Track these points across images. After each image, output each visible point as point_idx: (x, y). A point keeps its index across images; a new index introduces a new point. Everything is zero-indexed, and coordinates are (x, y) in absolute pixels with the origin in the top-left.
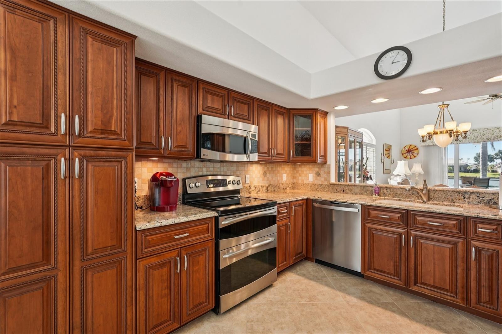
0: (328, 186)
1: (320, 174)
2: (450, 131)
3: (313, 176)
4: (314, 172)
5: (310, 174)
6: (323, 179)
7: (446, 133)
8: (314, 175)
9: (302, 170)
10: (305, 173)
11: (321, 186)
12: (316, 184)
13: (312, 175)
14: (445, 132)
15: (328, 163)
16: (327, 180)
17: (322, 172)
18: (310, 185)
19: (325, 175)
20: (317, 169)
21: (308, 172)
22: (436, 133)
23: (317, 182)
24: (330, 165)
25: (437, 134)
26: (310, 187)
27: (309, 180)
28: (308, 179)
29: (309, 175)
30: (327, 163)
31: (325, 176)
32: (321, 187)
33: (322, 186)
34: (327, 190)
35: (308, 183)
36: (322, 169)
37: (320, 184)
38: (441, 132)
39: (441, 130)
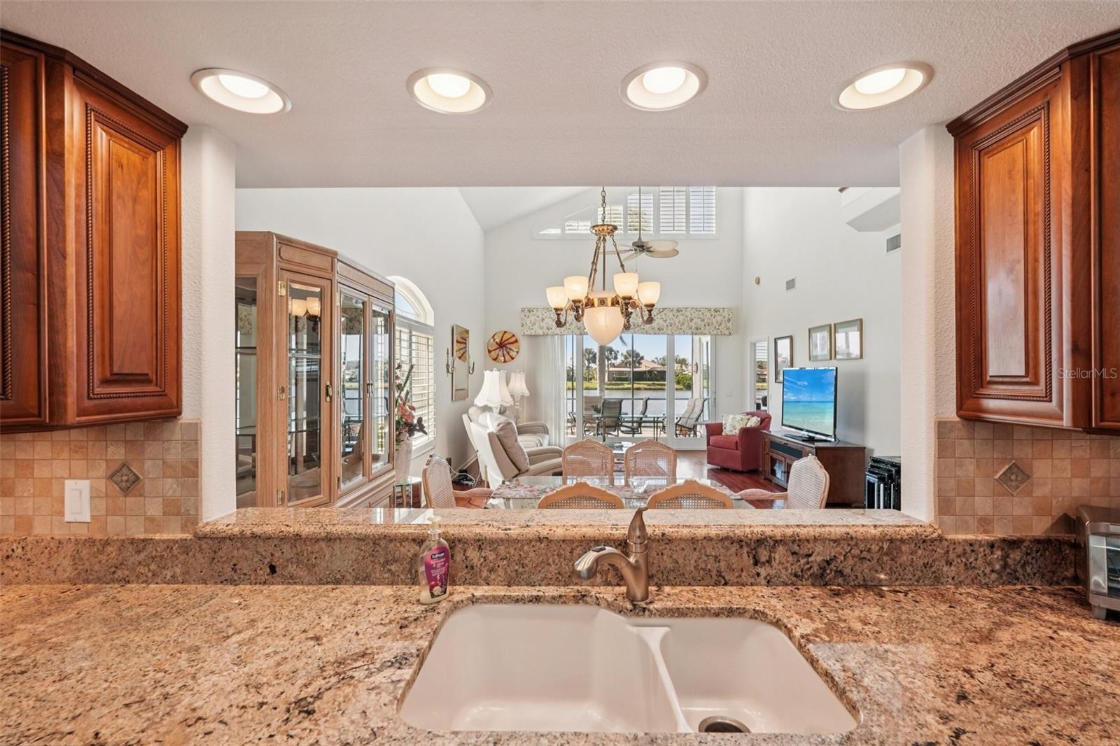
0: (185, 547)
1: (137, 478)
2: (624, 298)
3: (92, 488)
4: (101, 470)
5: (70, 478)
6: (154, 508)
7: (613, 304)
8: (102, 485)
9: (20, 456)
10: (41, 472)
11: (139, 552)
12: (107, 543)
13: (85, 485)
14: (609, 302)
15: (187, 416)
16: (178, 514)
17: (148, 464)
18: (70, 548)
19: (169, 481)
20: (117, 453)
21: (59, 468)
22: (590, 304)
23: (116, 527)
24: (195, 428)
25: (593, 305)
26: (66, 562)
27: (68, 518)
28: (62, 514)
29: (69, 484)
30: (180, 413)
31: (170, 487)
32: (142, 556)
33: (150, 548)
34: (178, 570)
35: (59, 534)
36: (152, 448)
37: (132, 542)
38: (602, 302)
39: (603, 295)
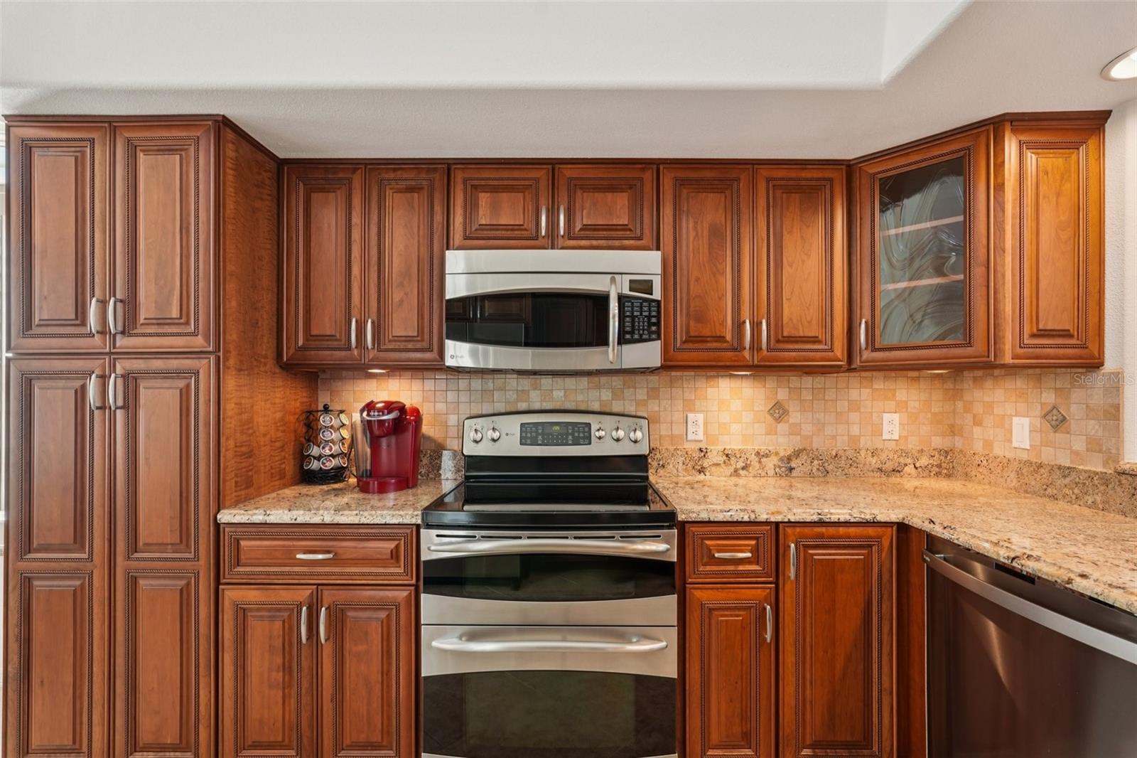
0: (1105, 479)
1: (1064, 419)
3: (1031, 424)
4: (1038, 411)
5: (1016, 415)
6: (1079, 444)
8: (1037, 422)
9: (986, 399)
10: (998, 410)
11: (1064, 477)
12: (1040, 466)
13: (1026, 421)
15: (1110, 364)
16: (1100, 451)
17: (1074, 408)
18: (1016, 465)
19: (1092, 422)
20: (1049, 398)
21: (1009, 408)
23: (1048, 456)
26: (1013, 475)
27: (1015, 444)
28: (1010, 441)
29: (1015, 420)
30: (1102, 364)
31: (1093, 427)
32: (1067, 480)
33: (1074, 475)
34: (1098, 498)
35: (1008, 455)
36: (1077, 395)
37: (1060, 468)
